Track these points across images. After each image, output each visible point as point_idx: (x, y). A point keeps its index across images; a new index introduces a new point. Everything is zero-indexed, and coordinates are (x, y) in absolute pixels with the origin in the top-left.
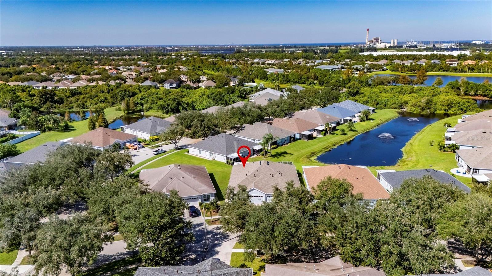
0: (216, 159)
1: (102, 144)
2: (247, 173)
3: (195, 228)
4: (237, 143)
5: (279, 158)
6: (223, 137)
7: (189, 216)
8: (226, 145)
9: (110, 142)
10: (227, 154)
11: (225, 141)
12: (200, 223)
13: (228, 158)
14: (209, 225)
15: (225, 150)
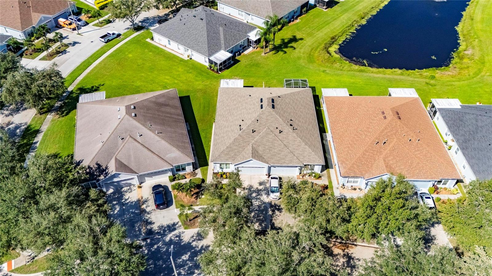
0: (193, 58)
1: (20, 25)
2: (242, 123)
3: (164, 235)
4: (224, 30)
5: (285, 52)
6: (202, 19)
7: (154, 207)
8: (208, 36)
9: (34, 22)
10: (210, 55)
11: (205, 28)
12: (172, 222)
13: (211, 62)
14: (185, 229)
15: (206, 46)
